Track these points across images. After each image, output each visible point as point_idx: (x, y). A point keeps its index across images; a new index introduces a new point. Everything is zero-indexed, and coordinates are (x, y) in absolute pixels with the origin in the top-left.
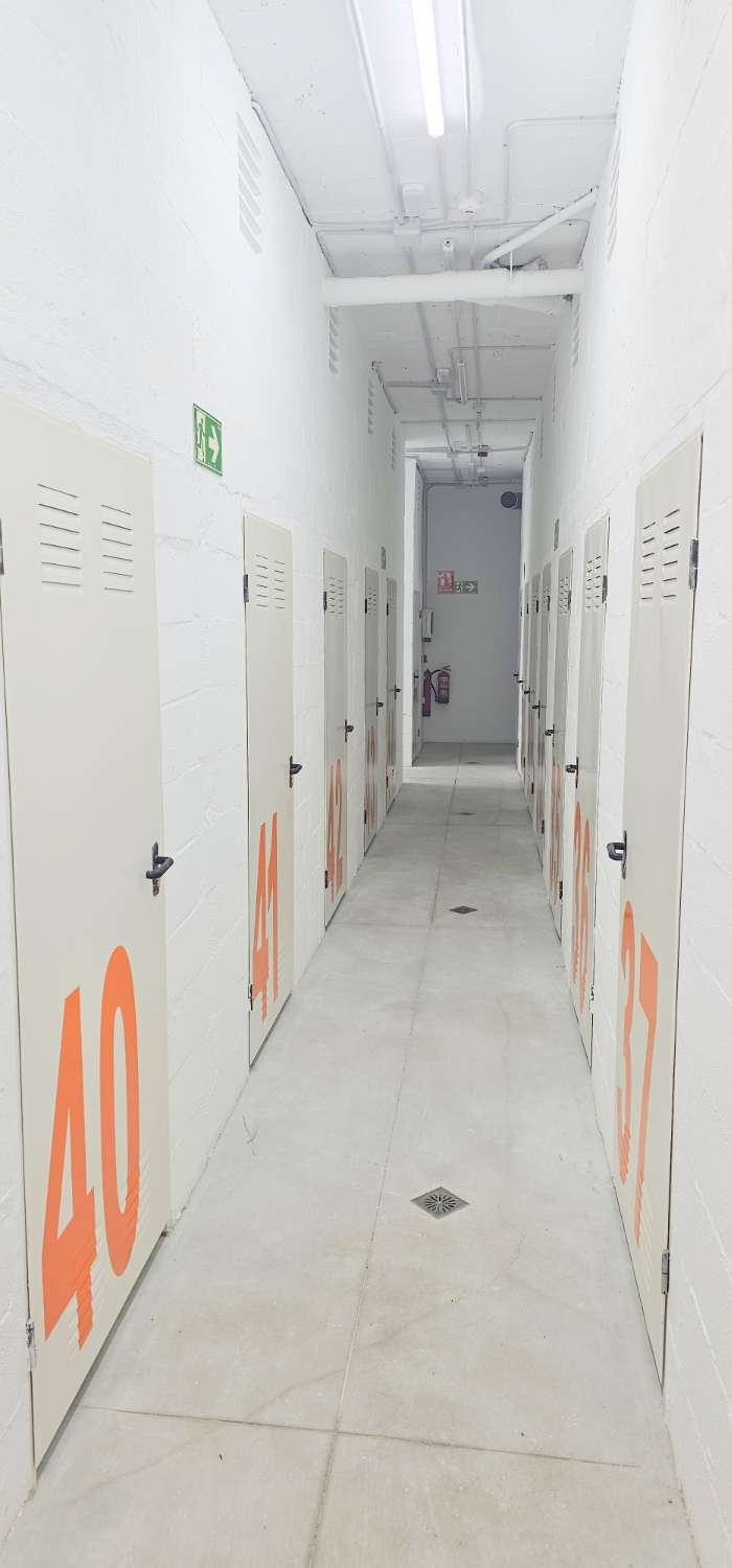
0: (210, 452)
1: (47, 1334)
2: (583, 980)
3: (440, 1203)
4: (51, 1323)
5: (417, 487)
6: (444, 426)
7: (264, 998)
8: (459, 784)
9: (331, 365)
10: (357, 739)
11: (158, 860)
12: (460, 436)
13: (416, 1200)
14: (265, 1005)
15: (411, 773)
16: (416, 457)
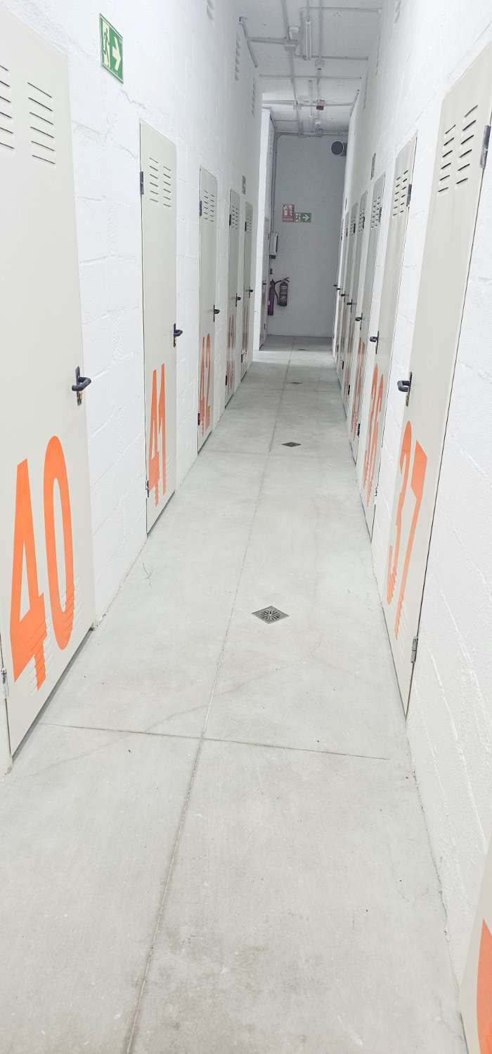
0: (113, 61)
1: (16, 676)
2: (371, 485)
3: (270, 615)
4: (18, 670)
5: (270, 135)
6: (293, 81)
7: (157, 491)
8: (292, 363)
9: (208, 11)
10: (222, 319)
11: (80, 380)
12: (304, 92)
13: (255, 613)
14: (157, 497)
15: (257, 354)
16: (269, 108)
